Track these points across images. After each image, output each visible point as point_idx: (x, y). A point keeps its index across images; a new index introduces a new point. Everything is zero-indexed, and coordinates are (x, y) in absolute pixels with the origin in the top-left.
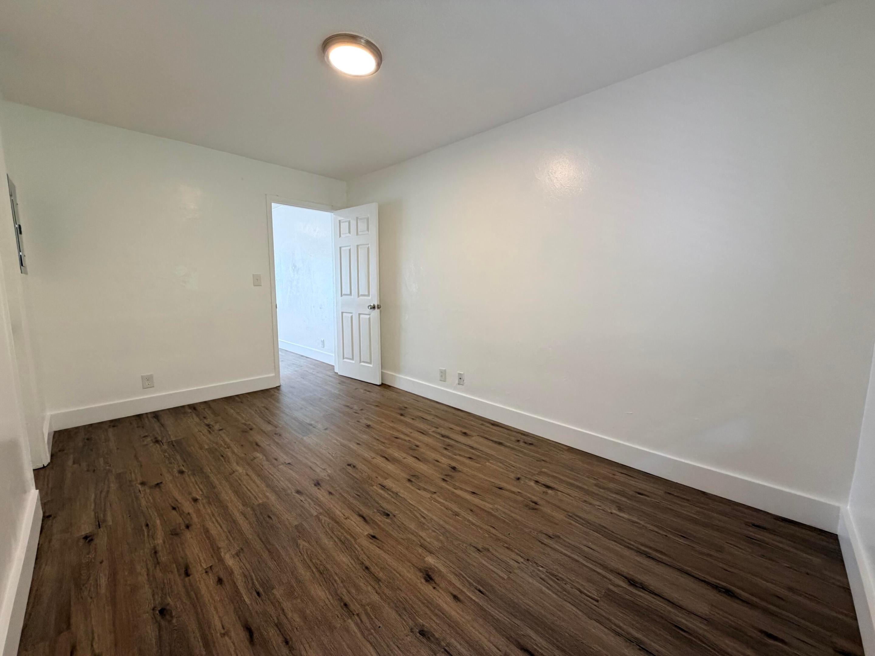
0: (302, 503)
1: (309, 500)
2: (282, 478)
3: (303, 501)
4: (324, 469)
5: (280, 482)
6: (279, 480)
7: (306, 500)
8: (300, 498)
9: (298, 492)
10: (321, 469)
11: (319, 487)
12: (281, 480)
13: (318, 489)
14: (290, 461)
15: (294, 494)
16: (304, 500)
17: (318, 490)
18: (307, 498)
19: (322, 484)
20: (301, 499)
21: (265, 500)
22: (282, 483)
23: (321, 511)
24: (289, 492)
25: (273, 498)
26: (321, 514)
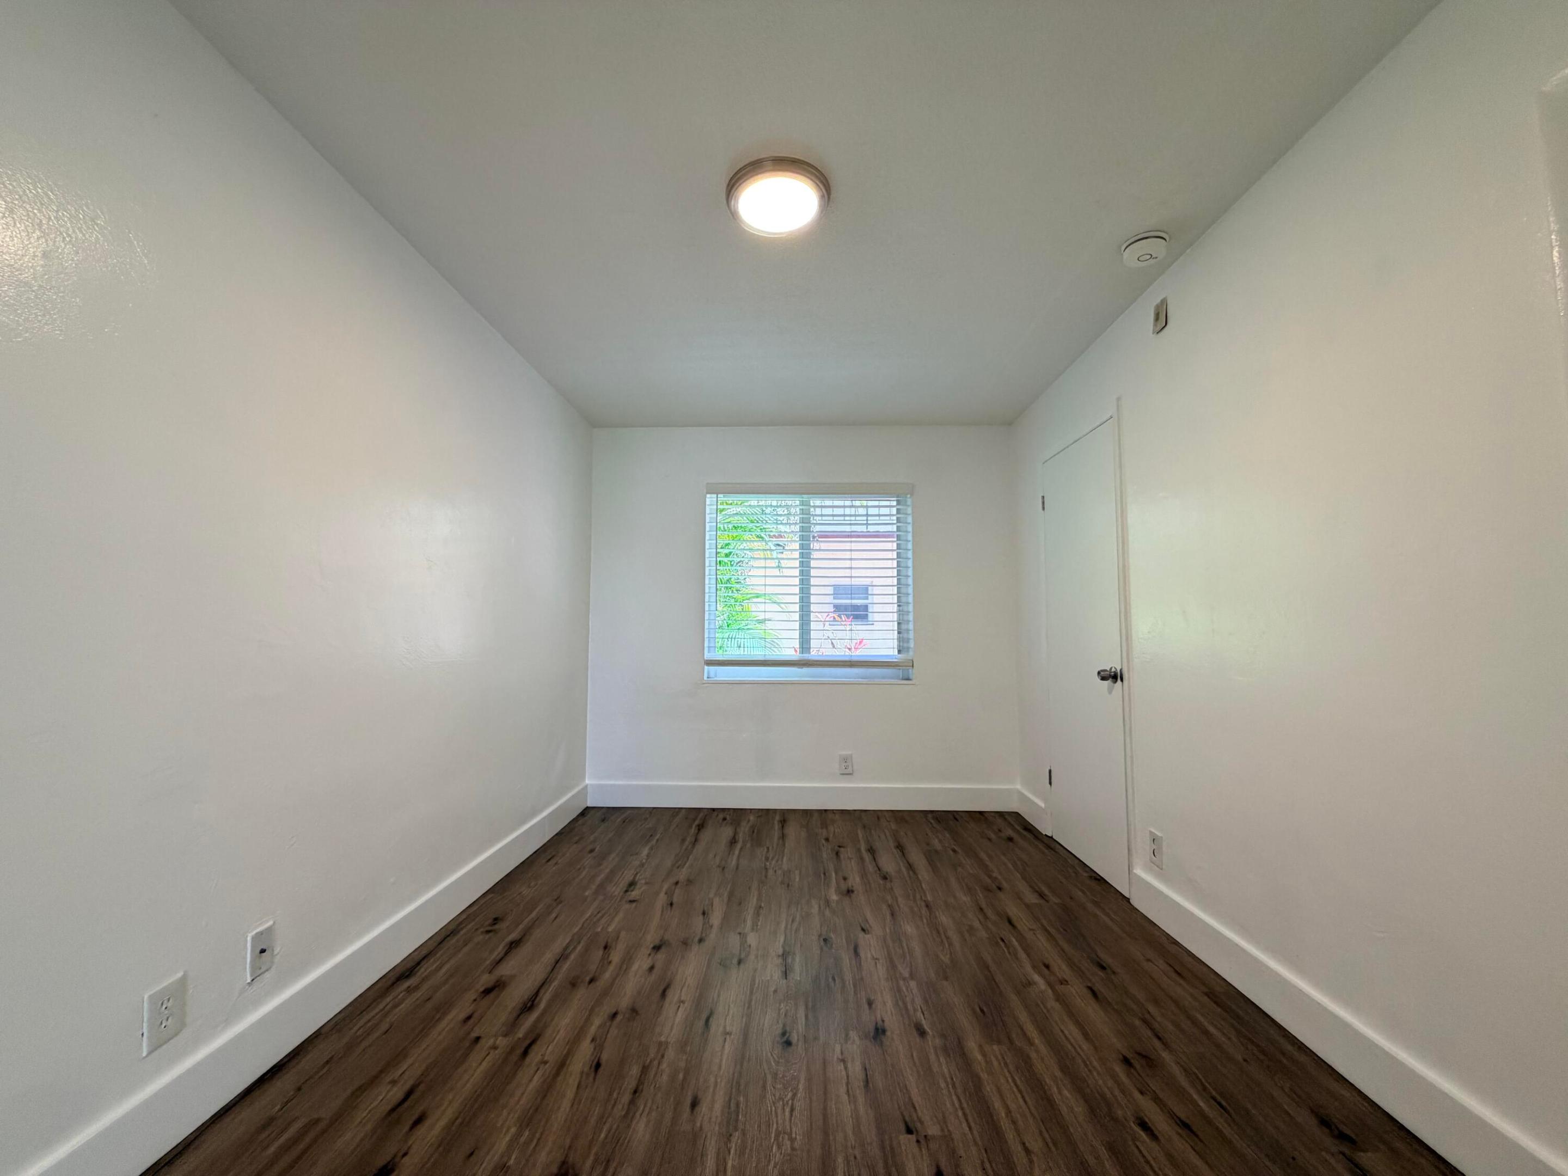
0: (924, 1008)
1: (910, 1007)
2: (943, 1085)
3: (920, 1010)
4: (843, 1061)
5: (947, 1076)
6: (950, 1086)
7: (915, 1010)
8: (923, 1019)
9: (922, 1033)
10: (849, 1065)
11: (880, 1023)
12: (946, 1082)
13: (883, 1021)
14: (904, 1138)
15: (931, 1033)
16: (918, 1010)
17: (886, 1019)
18: (911, 1012)
19: (871, 1028)
20: (922, 1015)
21: (987, 1048)
22: (946, 1071)
23: (901, 983)
24: (938, 1041)
25: (972, 1045)
26: (904, 979)
